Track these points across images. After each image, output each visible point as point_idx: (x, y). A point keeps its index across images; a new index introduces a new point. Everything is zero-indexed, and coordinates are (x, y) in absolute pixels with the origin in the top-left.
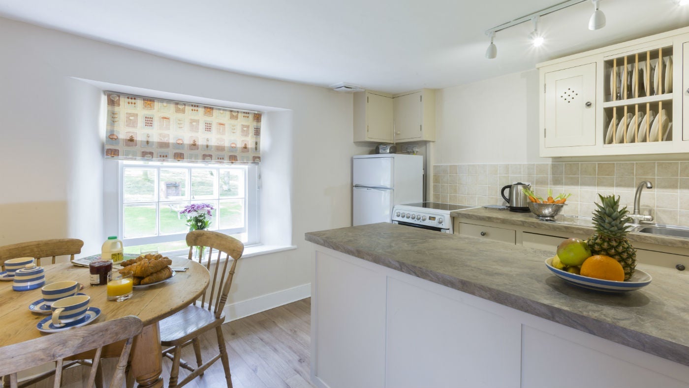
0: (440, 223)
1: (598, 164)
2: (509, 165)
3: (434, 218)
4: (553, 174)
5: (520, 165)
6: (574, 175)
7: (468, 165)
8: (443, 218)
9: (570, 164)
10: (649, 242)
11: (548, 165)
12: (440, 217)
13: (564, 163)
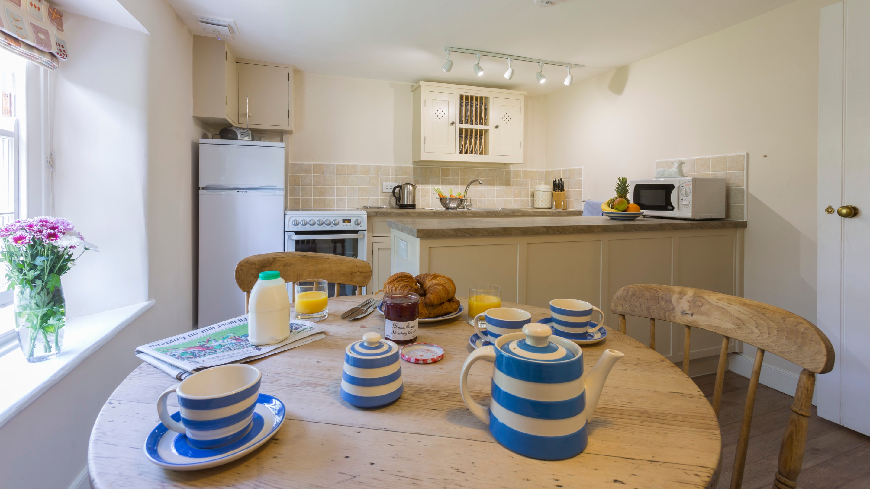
0: (358, 224)
1: (442, 168)
2: (379, 166)
3: (349, 221)
4: (414, 175)
5: (389, 167)
6: (428, 176)
7: (337, 165)
8: (359, 218)
9: (425, 168)
10: (500, 215)
11: (410, 167)
12: (356, 218)
13: (421, 166)
